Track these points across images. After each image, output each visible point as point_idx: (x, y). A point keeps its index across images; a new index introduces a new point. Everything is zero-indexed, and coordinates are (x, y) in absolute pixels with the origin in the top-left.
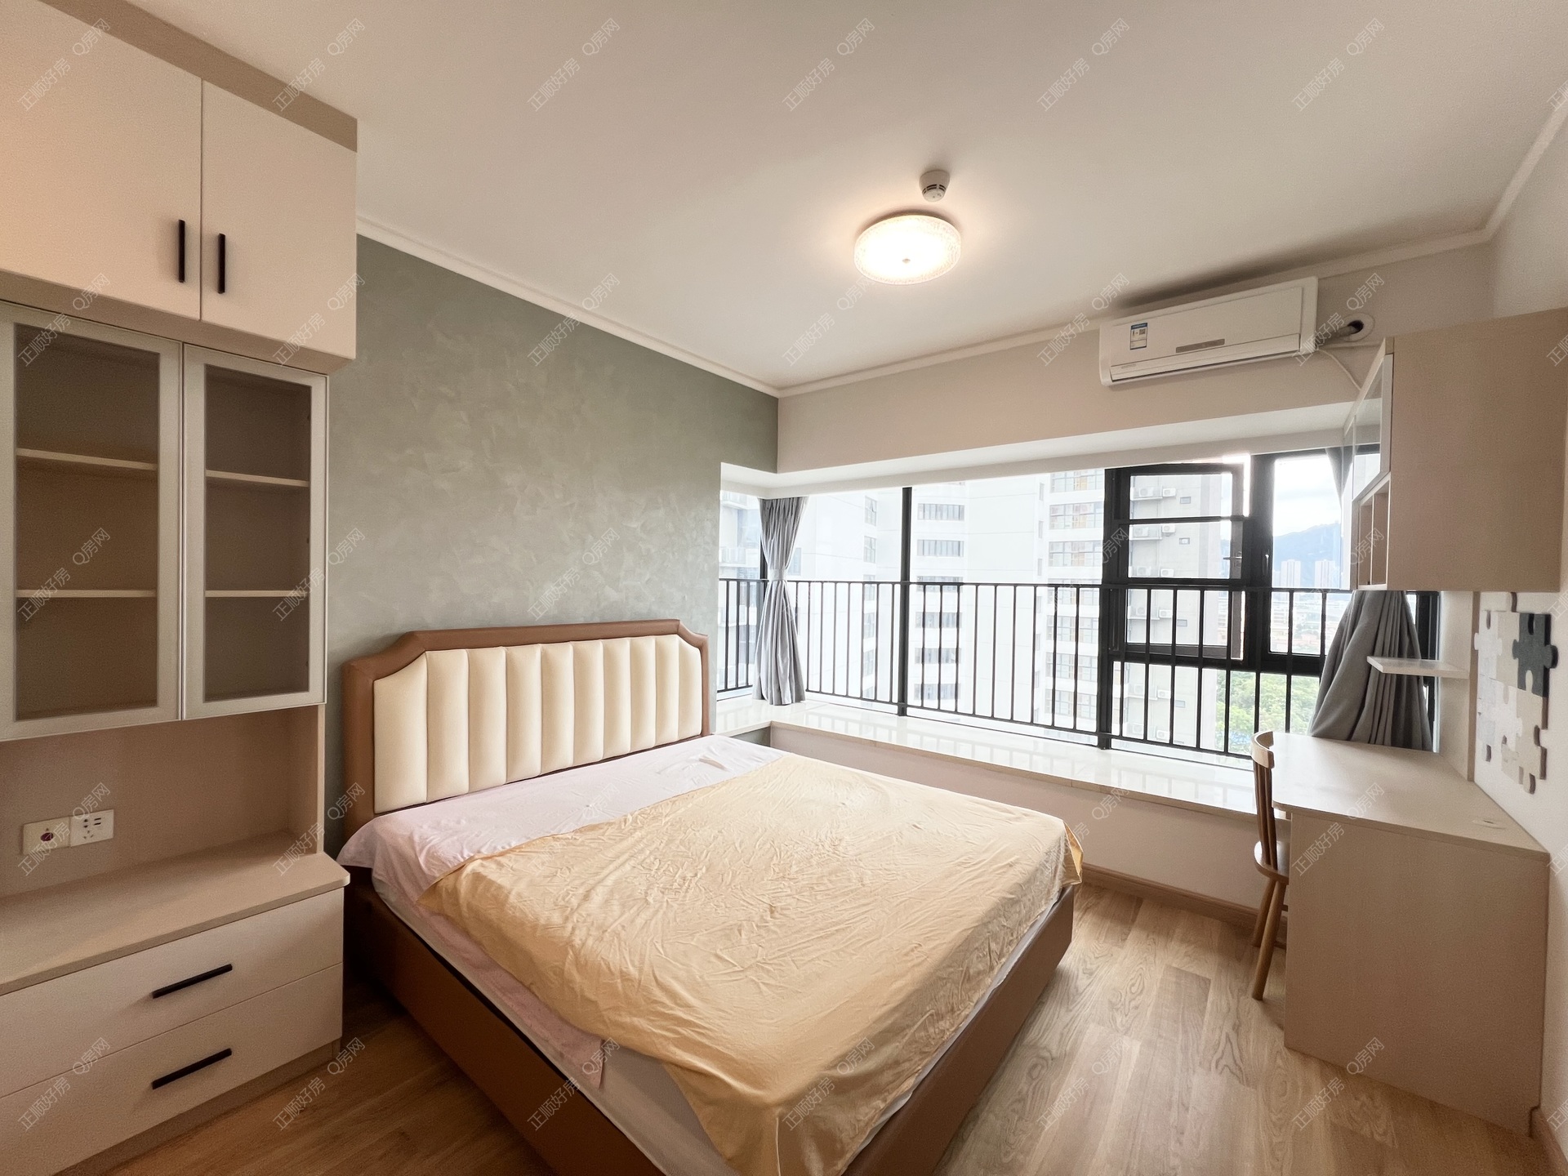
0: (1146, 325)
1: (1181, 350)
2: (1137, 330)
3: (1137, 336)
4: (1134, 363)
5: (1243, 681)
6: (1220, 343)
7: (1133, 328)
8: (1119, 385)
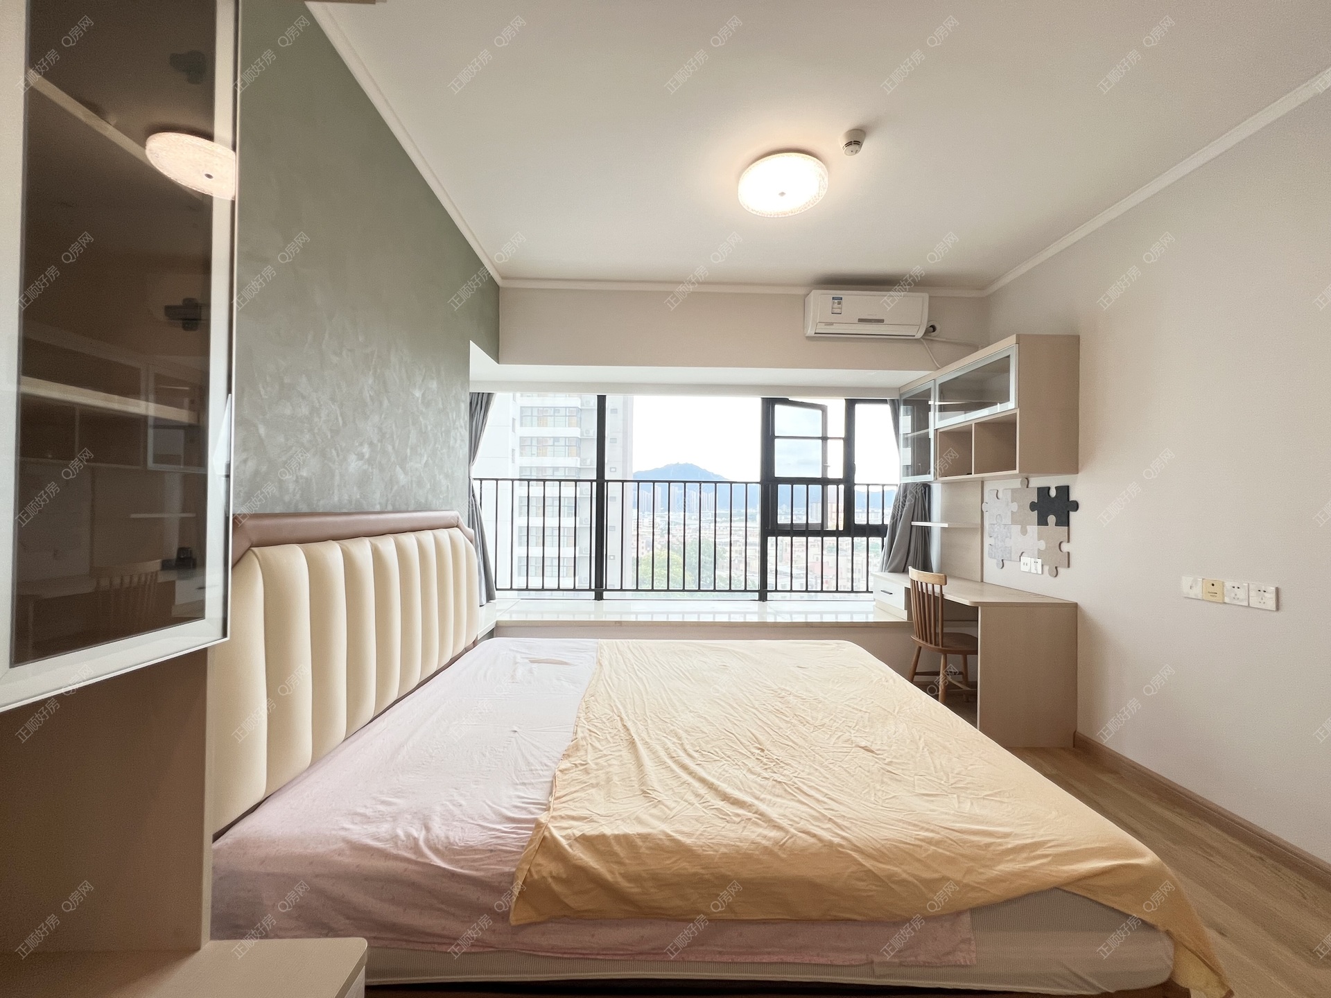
0: (841, 299)
1: (861, 320)
2: (836, 301)
3: (836, 306)
4: (831, 324)
5: (845, 541)
6: (881, 321)
7: (833, 298)
8: (819, 337)
